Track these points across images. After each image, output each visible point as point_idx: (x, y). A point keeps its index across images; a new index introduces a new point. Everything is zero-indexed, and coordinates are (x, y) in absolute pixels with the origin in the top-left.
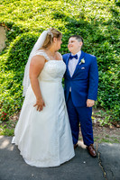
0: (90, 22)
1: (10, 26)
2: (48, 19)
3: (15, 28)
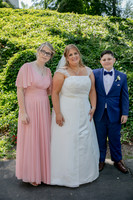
0: (88, 37)
1: (4, 43)
2: (44, 35)
3: (11, 45)
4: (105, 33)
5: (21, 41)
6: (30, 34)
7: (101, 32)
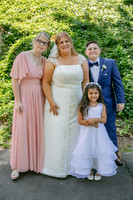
0: (97, 23)
1: (7, 28)
2: (50, 20)
3: (13, 31)
4: (116, 17)
5: (24, 26)
6: (35, 18)
7: (112, 16)
